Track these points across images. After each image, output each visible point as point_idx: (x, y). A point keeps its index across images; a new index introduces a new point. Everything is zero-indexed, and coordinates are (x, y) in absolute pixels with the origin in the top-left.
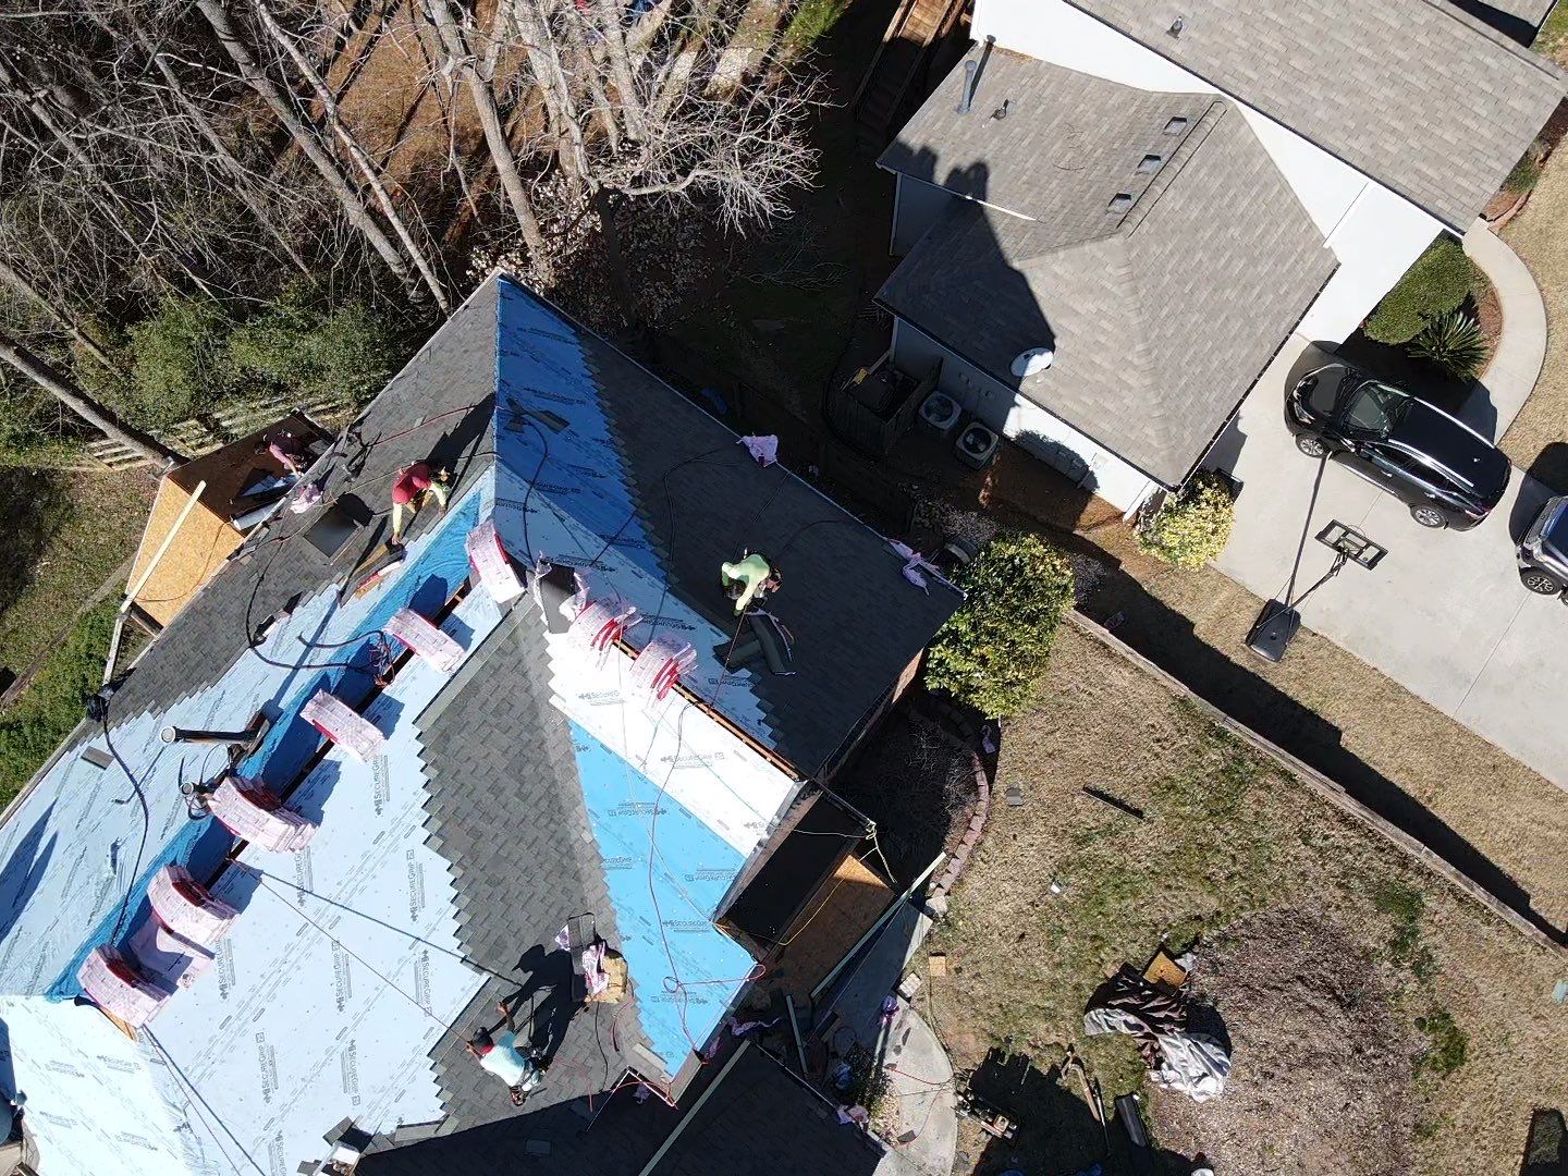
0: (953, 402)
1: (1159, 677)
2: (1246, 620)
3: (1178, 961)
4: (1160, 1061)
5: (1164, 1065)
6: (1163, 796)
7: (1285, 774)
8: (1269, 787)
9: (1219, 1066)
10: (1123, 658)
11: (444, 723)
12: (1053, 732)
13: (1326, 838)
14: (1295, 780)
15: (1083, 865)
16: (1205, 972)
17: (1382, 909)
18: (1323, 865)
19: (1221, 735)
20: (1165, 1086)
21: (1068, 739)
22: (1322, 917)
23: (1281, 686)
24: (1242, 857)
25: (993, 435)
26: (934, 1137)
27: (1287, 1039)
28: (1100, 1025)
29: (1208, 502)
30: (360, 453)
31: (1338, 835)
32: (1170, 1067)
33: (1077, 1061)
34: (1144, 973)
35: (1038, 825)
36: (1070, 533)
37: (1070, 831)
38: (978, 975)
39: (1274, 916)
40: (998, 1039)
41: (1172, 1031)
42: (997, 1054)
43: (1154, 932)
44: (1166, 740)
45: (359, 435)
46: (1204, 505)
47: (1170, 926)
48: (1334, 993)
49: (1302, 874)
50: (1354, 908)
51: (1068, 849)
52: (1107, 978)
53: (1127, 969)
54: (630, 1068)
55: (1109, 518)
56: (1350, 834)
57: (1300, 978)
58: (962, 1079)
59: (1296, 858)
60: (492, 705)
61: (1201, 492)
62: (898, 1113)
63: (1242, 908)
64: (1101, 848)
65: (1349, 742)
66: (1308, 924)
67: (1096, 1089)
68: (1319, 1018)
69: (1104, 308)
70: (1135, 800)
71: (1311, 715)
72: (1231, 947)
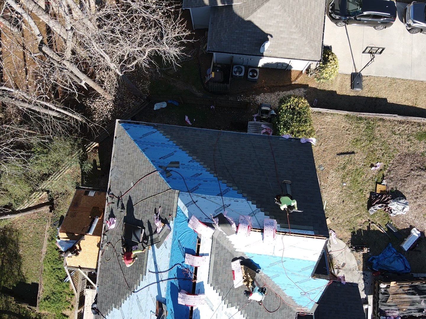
0: (241, 66)
1: (338, 113)
2: (348, 83)
3: (382, 184)
4: (391, 210)
5: (392, 211)
6: (356, 144)
7: (381, 119)
8: (379, 125)
9: (406, 204)
10: (326, 113)
11: (215, 277)
12: (321, 145)
13: (399, 130)
14: (384, 120)
15: (347, 174)
16: (390, 182)
17: (420, 140)
18: (402, 137)
19: (361, 119)
20: (395, 215)
21: (326, 144)
22: (408, 151)
23: (366, 95)
24: (383, 148)
25: (256, 69)
26: (349, 261)
27: (416, 187)
28: (373, 211)
29: (332, 60)
30: (118, 201)
31: (402, 127)
32: (394, 210)
33: (372, 223)
34: (376, 192)
35: (331, 171)
36: (291, 85)
37: (340, 167)
38: (338, 217)
39: (397, 158)
40: (352, 229)
41: (390, 202)
42: (353, 233)
43: (373, 180)
44: (349, 129)
45: (112, 194)
46: (331, 61)
47: (375, 176)
48: (420, 168)
49: (398, 143)
50: (414, 144)
51: (342, 173)
52: (368, 198)
53: (371, 193)
54: (297, 313)
55: (299, 75)
56: (404, 125)
57: (412, 170)
58: (349, 244)
59: (395, 140)
60: (222, 262)
61: (328, 58)
62: (338, 261)
63: (390, 161)
64: (350, 167)
65: (390, 100)
66: (406, 155)
67: (380, 226)
68: (421, 177)
69: (278, 20)
70: (350, 150)
71: (377, 99)
72: (392, 172)
